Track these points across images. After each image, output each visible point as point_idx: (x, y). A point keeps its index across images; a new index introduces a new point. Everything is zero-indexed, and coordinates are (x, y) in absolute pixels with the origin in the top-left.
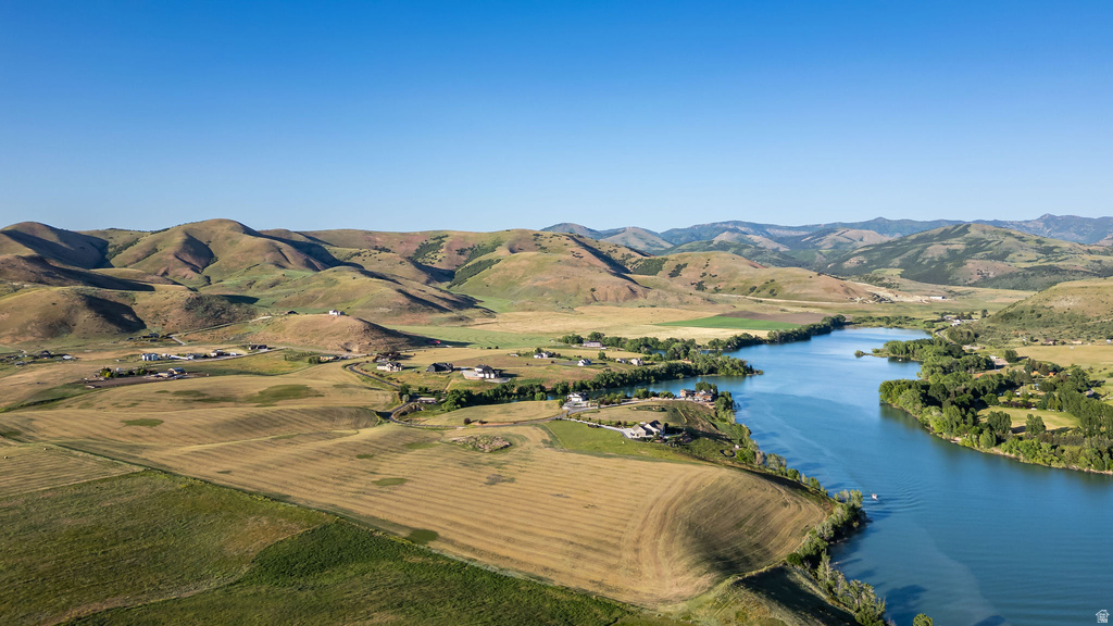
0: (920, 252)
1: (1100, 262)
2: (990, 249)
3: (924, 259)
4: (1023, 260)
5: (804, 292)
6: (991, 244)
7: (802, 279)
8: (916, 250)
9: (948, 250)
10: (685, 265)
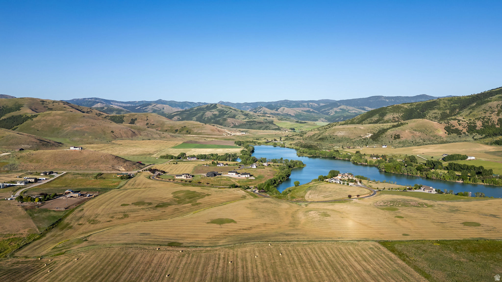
0: (203, 115)
1: (266, 119)
2: (228, 114)
3: (205, 118)
4: (241, 119)
5: (203, 131)
6: (228, 112)
7: (200, 126)
8: (201, 114)
9: (213, 114)
10: (136, 119)
